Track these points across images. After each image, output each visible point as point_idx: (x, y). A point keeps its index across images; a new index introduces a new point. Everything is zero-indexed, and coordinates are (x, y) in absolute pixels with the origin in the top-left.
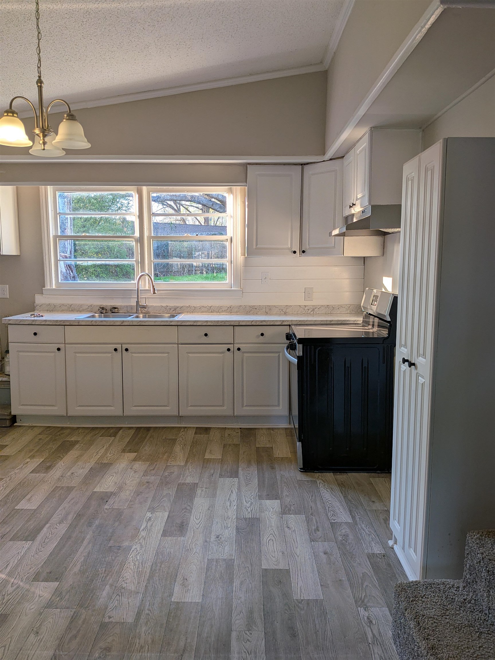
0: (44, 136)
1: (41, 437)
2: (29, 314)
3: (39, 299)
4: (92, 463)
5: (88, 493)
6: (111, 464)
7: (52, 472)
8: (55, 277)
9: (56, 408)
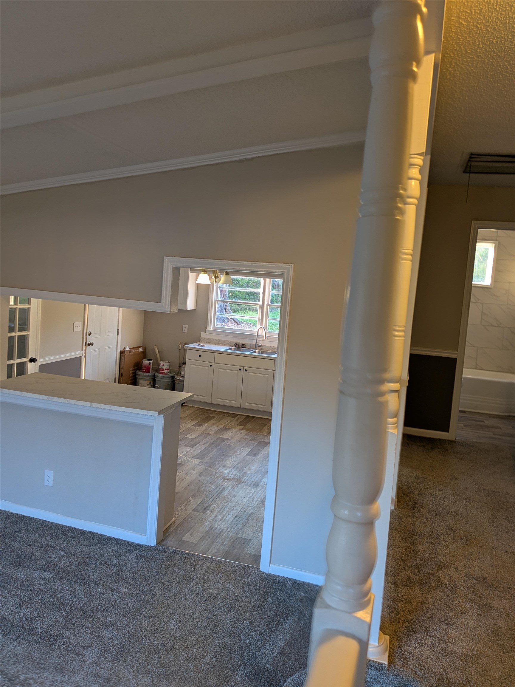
0: (216, 279)
1: (197, 412)
2: (197, 344)
3: (203, 335)
4: (221, 427)
5: (218, 437)
6: (230, 429)
7: (201, 427)
8: (213, 324)
9: (206, 398)
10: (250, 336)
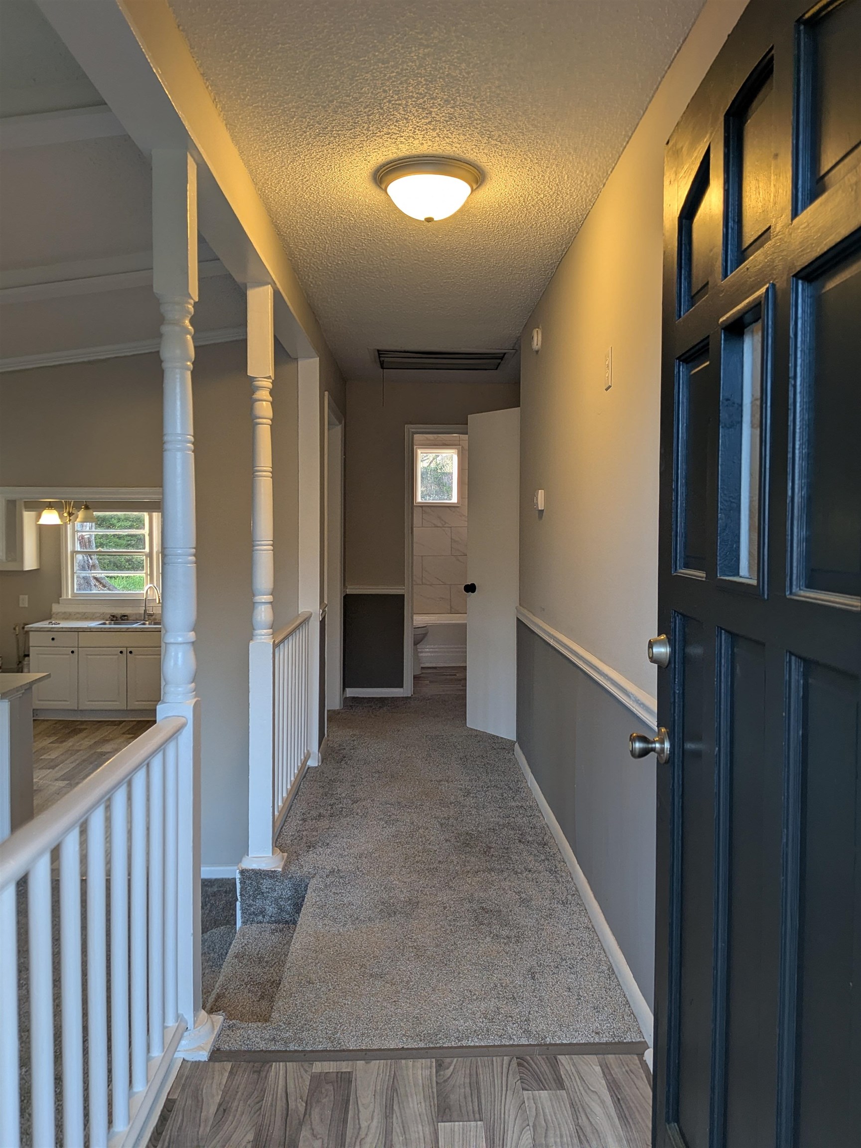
0: (70, 517)
1: (54, 726)
2: (47, 622)
3: (56, 608)
4: (97, 739)
5: (92, 752)
6: (112, 739)
7: (65, 744)
8: (71, 588)
9: (69, 703)
10: (135, 602)
